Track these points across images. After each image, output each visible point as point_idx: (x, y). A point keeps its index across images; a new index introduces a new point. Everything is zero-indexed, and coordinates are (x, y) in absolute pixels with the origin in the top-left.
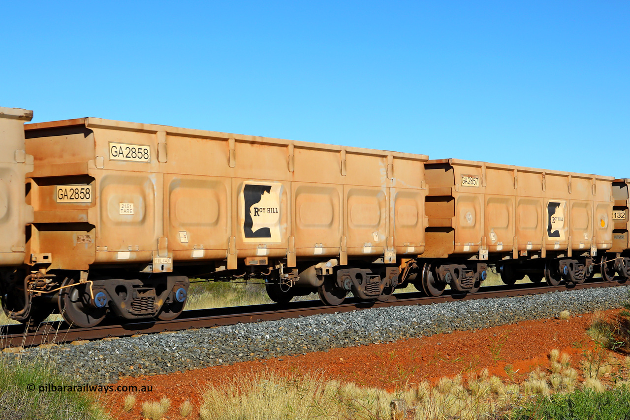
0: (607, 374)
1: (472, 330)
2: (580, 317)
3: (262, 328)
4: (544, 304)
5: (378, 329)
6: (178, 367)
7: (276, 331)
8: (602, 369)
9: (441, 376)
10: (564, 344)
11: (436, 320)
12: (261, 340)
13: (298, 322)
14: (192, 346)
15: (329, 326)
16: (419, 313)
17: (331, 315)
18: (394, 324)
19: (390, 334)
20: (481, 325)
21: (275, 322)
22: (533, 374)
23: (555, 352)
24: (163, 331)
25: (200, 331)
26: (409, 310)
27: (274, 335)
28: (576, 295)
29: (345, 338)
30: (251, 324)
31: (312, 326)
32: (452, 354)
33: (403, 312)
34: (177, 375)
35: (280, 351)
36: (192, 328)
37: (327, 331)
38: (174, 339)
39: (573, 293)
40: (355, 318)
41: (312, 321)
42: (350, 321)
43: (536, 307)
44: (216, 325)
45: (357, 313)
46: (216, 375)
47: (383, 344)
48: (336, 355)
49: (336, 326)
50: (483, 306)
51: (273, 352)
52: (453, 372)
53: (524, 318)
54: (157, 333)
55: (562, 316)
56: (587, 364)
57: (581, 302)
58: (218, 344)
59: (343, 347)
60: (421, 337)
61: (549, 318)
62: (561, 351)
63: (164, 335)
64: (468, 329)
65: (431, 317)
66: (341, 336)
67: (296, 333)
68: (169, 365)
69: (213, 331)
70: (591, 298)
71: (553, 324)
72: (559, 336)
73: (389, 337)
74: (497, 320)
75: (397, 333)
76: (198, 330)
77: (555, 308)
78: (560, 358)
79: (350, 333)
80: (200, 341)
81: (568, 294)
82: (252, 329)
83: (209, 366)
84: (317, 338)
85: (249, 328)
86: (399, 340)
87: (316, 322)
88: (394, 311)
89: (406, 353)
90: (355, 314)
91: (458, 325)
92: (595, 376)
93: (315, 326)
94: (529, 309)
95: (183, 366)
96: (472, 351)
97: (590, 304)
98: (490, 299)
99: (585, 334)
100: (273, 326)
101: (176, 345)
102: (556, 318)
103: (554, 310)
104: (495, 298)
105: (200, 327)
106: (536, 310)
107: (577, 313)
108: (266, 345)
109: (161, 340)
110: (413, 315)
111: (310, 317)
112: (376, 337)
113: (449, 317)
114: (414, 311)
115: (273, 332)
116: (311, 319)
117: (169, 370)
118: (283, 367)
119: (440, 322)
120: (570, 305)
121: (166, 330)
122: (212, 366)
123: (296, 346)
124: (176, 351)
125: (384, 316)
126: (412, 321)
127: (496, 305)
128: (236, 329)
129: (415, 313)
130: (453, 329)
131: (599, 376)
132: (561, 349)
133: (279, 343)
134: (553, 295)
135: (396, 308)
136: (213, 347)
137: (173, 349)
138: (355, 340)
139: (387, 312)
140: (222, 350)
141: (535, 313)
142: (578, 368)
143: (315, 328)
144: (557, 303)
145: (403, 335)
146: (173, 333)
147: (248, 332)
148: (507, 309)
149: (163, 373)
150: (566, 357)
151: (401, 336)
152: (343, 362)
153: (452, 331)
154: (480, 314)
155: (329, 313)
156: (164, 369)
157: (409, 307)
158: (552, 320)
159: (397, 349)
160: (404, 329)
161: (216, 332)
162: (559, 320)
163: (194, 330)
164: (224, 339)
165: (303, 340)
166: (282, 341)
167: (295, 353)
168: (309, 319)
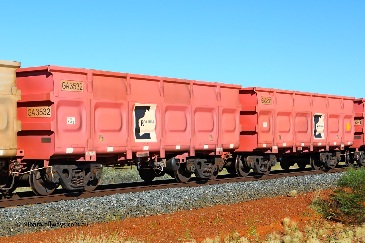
0: (324, 235)
1: (227, 204)
2: (305, 195)
3: (78, 204)
4: (279, 186)
5: (160, 204)
6: (19, 232)
7: (88, 205)
8: (321, 232)
9: (205, 238)
10: (293, 214)
11: (202, 198)
12: (77, 212)
13: (103, 199)
14: (28, 216)
15: (126, 202)
16: (190, 193)
17: (127, 195)
18: (171, 200)
19: (169, 208)
20: (234, 201)
21: (87, 199)
22: (271, 236)
23: (287, 220)
24: (8, 206)
25: (34, 206)
26: (182, 190)
27: (86, 209)
28: (302, 179)
29: (137, 210)
30: (70, 201)
31: (113, 202)
32: (213, 221)
33: (178, 192)
34: (18, 237)
35: (90, 220)
36: (28, 204)
37: (124, 205)
38: (16, 211)
39: (300, 178)
40: (144, 196)
41: (113, 198)
42: (140, 198)
43: (273, 188)
44: (45, 202)
45: (145, 193)
46: (45, 237)
47: (164, 215)
48: (130, 223)
49: (130, 202)
50: (235, 188)
51: (86, 221)
52: (214, 235)
53: (265, 196)
54: (3, 207)
55: (291, 194)
56: (310, 228)
57: (305, 185)
58: (47, 215)
59: (136, 217)
60: (191, 209)
61: (283, 196)
62: (291, 219)
63: (8, 209)
64: (224, 204)
65: (198, 196)
66: (134, 209)
67: (102, 207)
68: (12, 230)
69: (43, 206)
70: (313, 181)
71: (286, 200)
72: (290, 209)
73: (168, 210)
74: (245, 197)
75: (173, 207)
76: (32, 205)
77: (287, 189)
78: (290, 224)
79: (141, 207)
80: (34, 213)
81: (296, 178)
82: (70, 205)
83: (40, 231)
84: (117, 211)
85: (68, 204)
86: (175, 212)
87: (116, 199)
88: (171, 191)
89: (180, 221)
90: (144, 194)
91: (217, 201)
92: (315, 237)
93: (115, 202)
94: (268, 189)
95: (22, 231)
96: (227, 219)
97: (312, 186)
98: (240, 182)
99: (308, 207)
100: (85, 203)
101: (17, 216)
102: (288, 196)
103: (286, 190)
104: (244, 182)
105: (34, 203)
106: (273, 190)
107: (303, 192)
108: (81, 216)
109: (6, 213)
110: (185, 194)
111: (112, 196)
112: (159, 210)
113: (211, 196)
114: (186, 191)
115: (86, 206)
116: (112, 197)
117: (12, 234)
118: (93, 231)
119: (204, 199)
120: (298, 187)
121: (10, 206)
122: (42, 230)
123: (102, 217)
124: (17, 220)
125: (165, 195)
126: (184, 199)
127: (245, 187)
128: (59, 204)
129: (186, 192)
130: (214, 204)
131: (318, 237)
132: (291, 218)
133: (90, 215)
134: (286, 179)
135: (173, 189)
136: (43, 217)
137: (15, 219)
138: (144, 212)
139: (167, 192)
140: (50, 219)
141: (273, 193)
142: (303, 231)
143: (115, 203)
144: (289, 185)
145: (178, 208)
146: (15, 208)
147: (68, 206)
148: (253, 189)
149: (8, 236)
150: (294, 224)
151: (177, 209)
152: (135, 228)
153: (213, 205)
154: (233, 193)
155: (125, 193)
156: (8, 233)
157: (182, 189)
158: (285, 197)
159: (174, 218)
160: (179, 204)
161: (45, 206)
162: (290, 197)
163: (30, 205)
164: (51, 211)
165: (107, 212)
166: (92, 213)
167: (101, 221)
168: (111, 197)
